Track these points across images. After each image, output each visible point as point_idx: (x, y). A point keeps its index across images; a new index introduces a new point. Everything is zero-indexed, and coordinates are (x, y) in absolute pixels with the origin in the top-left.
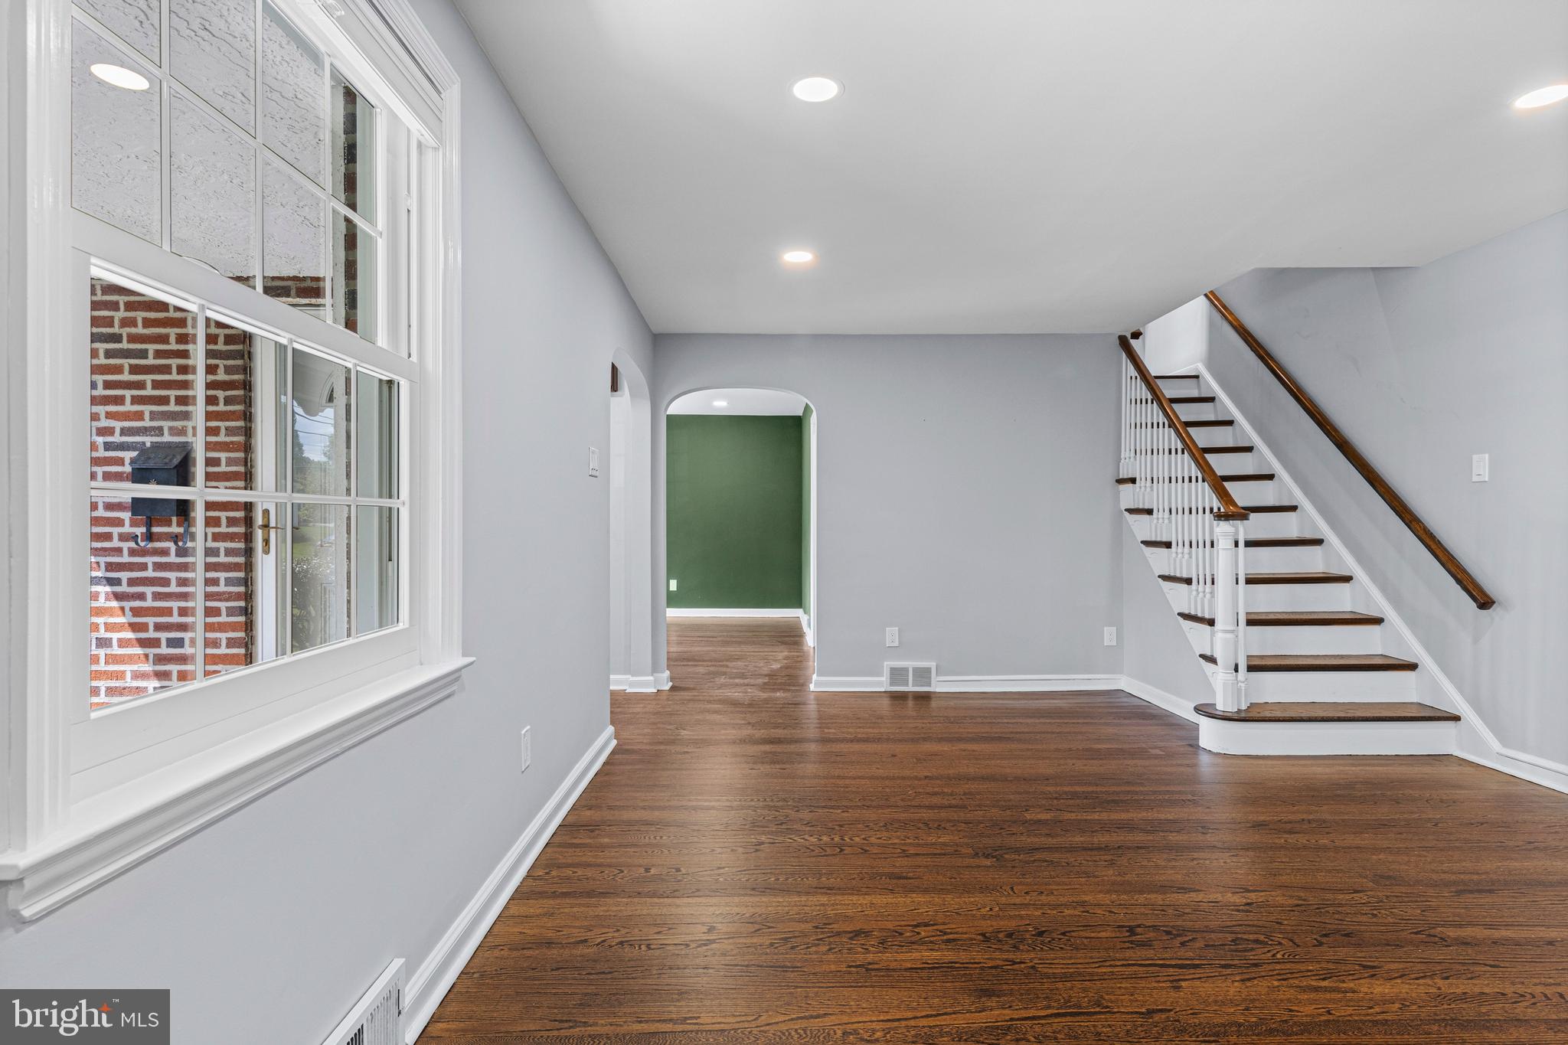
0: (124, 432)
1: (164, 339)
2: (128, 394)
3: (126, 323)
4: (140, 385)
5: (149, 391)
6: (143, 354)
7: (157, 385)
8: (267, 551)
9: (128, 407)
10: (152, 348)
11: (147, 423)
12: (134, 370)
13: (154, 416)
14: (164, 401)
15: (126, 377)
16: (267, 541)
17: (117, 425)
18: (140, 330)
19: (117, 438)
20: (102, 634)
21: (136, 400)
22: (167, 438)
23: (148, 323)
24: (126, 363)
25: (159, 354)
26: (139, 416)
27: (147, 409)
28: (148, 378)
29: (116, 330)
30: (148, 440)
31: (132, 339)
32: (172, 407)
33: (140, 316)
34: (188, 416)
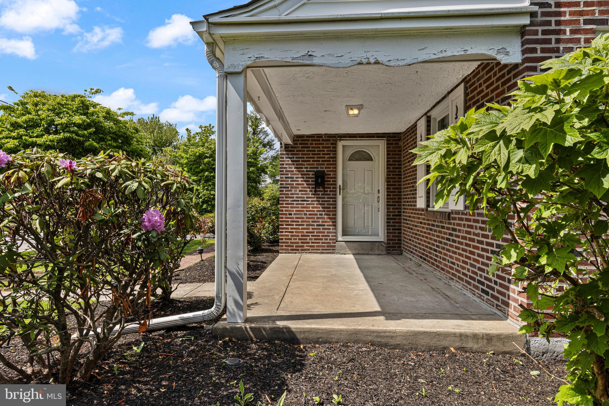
0: (310, 168)
1: (319, 148)
2: (311, 160)
3: (311, 144)
4: (314, 158)
5: (316, 159)
6: (315, 151)
7: (317, 158)
8: (340, 194)
9: (311, 162)
10: (316, 149)
11: (315, 166)
12: (313, 154)
13: (317, 164)
14: (319, 161)
15: (311, 156)
16: (340, 192)
17: (309, 166)
18: (314, 146)
19: (309, 169)
20: (305, 212)
21: (313, 161)
22: (319, 169)
23: (316, 144)
24: (311, 153)
25: (318, 151)
26: (313, 164)
27: (315, 163)
28: (316, 156)
29: (309, 145)
30: (315, 170)
31: (312, 147)
32: (321, 162)
33: (314, 142)
34: (324, 164)
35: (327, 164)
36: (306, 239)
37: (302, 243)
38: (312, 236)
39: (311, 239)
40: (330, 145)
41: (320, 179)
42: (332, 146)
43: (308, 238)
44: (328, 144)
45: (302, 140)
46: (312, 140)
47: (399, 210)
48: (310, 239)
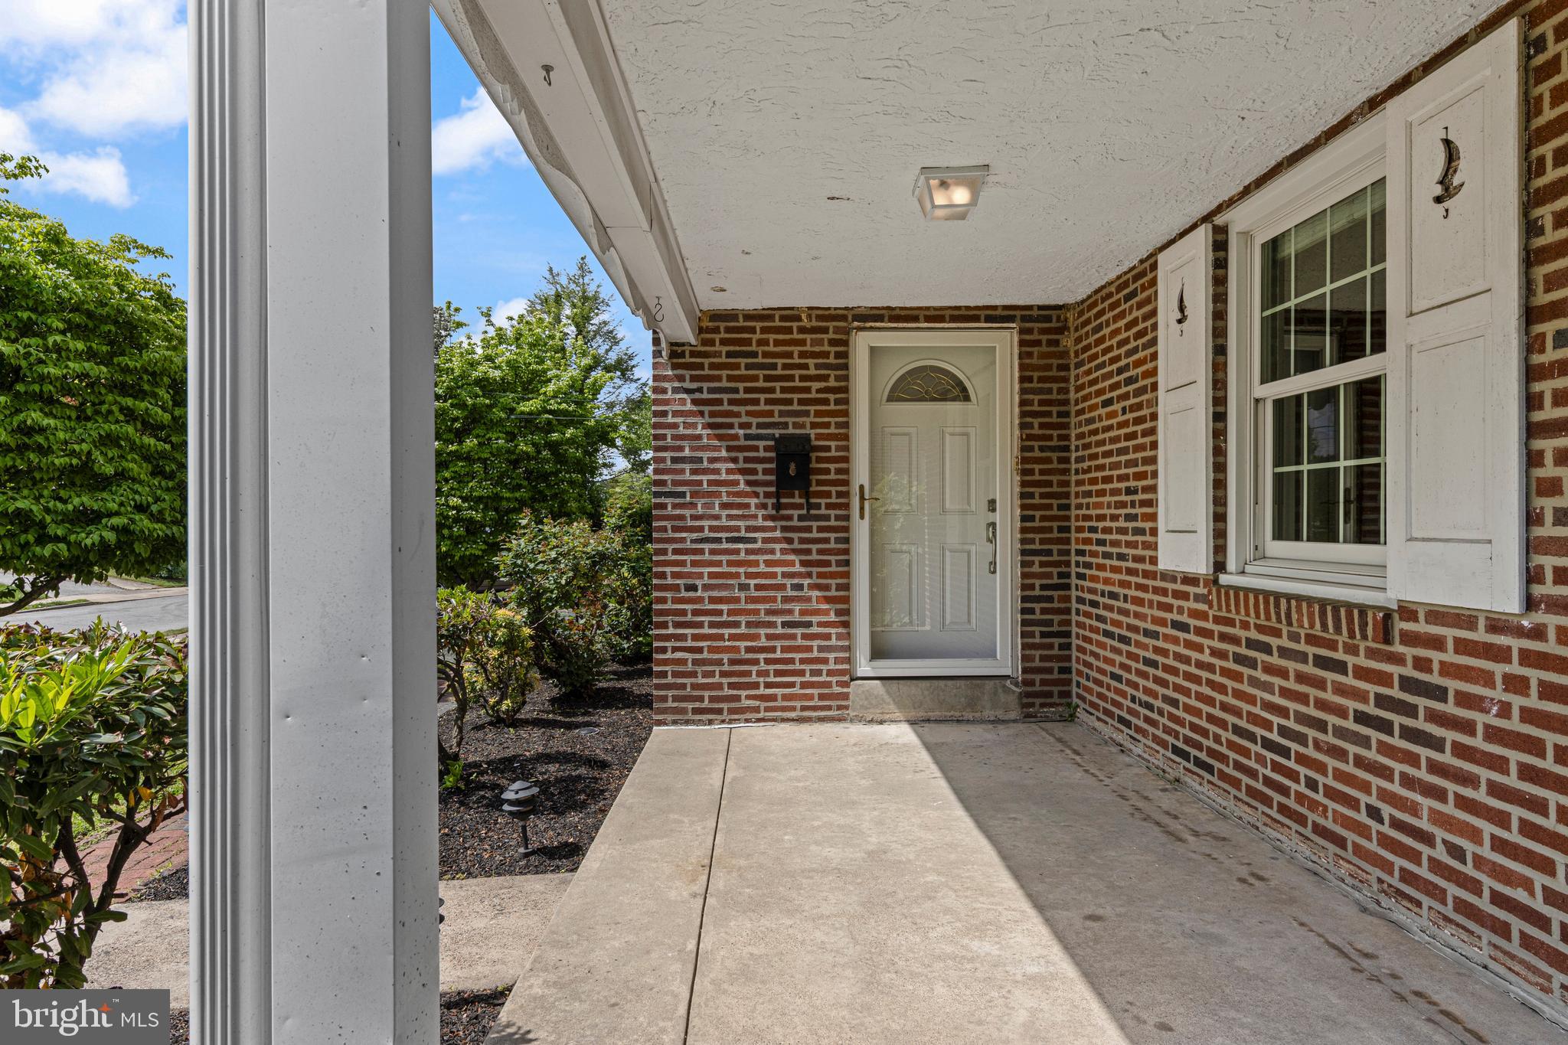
0: (759, 426)
1: (790, 355)
2: (762, 397)
3: (760, 343)
4: (772, 390)
5: (778, 395)
6: (774, 367)
7: (784, 390)
8: (862, 517)
9: (762, 407)
10: (780, 362)
11: (776, 419)
12: (767, 378)
13: (782, 414)
14: (790, 402)
15: (761, 384)
16: (862, 509)
17: (754, 421)
18: (771, 348)
19: (753, 431)
20: (743, 580)
21: (768, 402)
22: (791, 430)
23: (777, 343)
24: (761, 373)
25: (785, 367)
26: (770, 414)
27: (776, 408)
28: (778, 385)
29: (754, 348)
30: (777, 432)
31: (766, 355)
32: (795, 407)
33: (772, 337)
34: (807, 414)
35: (818, 414)
36: (748, 674)
37: (731, 686)
38: (768, 661)
39: (766, 673)
40: (826, 348)
41: (793, 466)
42: (833, 349)
43: (754, 669)
44: (820, 342)
45: (728, 330)
46: (764, 330)
47: (1063, 569)
48: (759, 674)
